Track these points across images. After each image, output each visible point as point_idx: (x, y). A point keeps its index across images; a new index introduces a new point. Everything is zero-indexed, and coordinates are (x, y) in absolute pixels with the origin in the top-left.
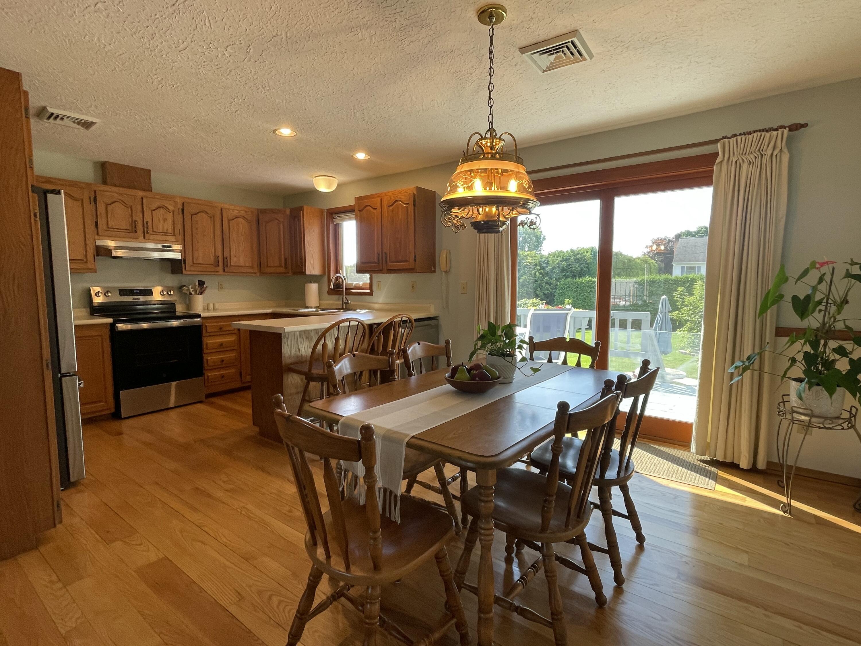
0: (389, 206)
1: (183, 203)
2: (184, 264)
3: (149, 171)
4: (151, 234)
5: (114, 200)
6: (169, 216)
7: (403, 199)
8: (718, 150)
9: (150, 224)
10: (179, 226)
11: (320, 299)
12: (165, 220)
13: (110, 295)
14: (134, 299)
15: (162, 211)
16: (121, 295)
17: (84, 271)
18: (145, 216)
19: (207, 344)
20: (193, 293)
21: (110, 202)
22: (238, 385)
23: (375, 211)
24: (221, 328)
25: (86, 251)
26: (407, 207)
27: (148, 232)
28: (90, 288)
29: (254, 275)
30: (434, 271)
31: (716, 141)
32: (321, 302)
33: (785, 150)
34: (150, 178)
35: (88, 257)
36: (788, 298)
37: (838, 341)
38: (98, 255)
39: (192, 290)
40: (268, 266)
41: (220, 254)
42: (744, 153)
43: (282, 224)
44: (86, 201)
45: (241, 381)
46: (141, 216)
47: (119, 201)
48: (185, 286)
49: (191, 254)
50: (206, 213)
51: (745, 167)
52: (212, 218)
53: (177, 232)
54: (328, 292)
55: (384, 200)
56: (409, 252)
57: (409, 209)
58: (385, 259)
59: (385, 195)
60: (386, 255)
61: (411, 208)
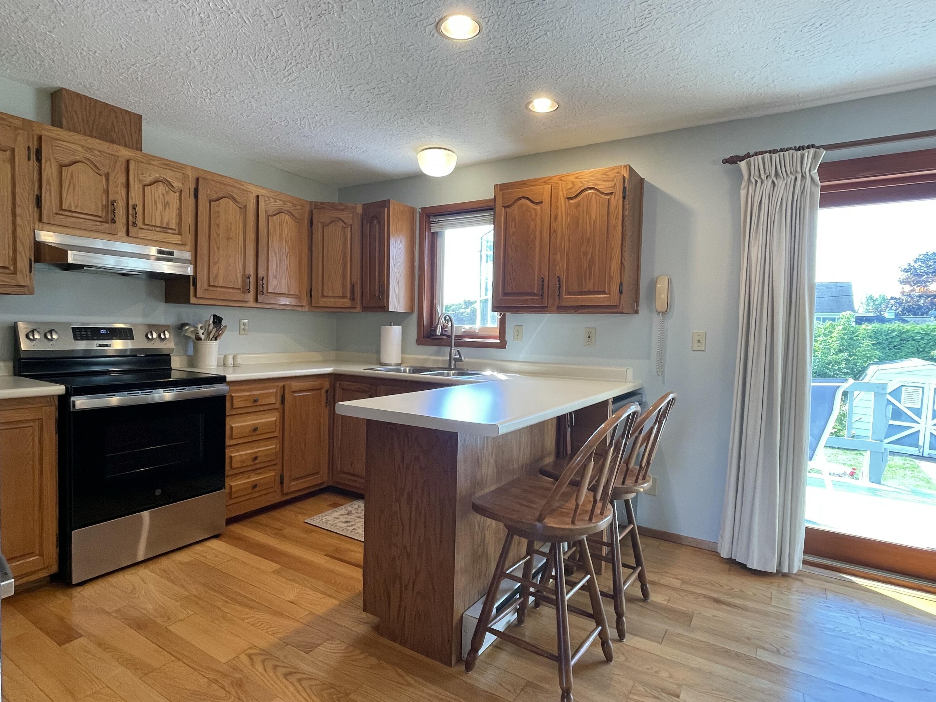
0: (569, 199)
1: (197, 179)
2: (193, 286)
3: (140, 117)
4: (140, 228)
5: (78, 158)
6: (173, 198)
7: (601, 186)
9: (139, 209)
10: (189, 219)
11: (403, 352)
12: (166, 204)
13: (55, 336)
14: (100, 345)
15: (161, 188)
16: (76, 338)
17: (10, 290)
18: (132, 194)
19: (232, 428)
20: (203, 337)
21: (67, 162)
22: (277, 498)
23: (538, 207)
24: (255, 401)
25: (15, 250)
26: (609, 199)
27: (134, 224)
28: (16, 323)
29: (300, 309)
30: (636, 312)
32: (406, 356)
34: (140, 130)
35: (19, 264)
38: (37, 260)
39: (201, 332)
40: (323, 296)
41: (251, 271)
43: (349, 228)
44: (21, 155)
45: (282, 491)
46: (124, 193)
47: (85, 161)
48: (187, 324)
49: (206, 269)
50: (234, 199)
52: (244, 209)
53: (185, 228)
54: (417, 340)
55: (558, 189)
56: (611, 278)
57: (613, 202)
58: (559, 288)
59: (561, 180)
60: (559, 281)
61: (617, 200)
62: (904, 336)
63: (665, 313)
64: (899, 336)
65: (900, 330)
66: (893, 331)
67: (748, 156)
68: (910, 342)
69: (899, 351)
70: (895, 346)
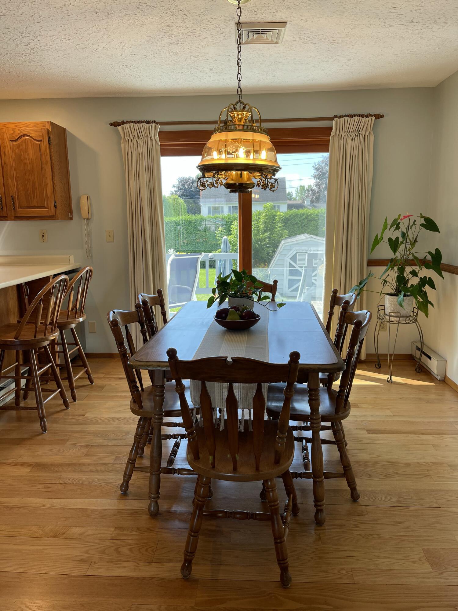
0: (12, 141)
7: (33, 135)
8: (333, 125)
26: (39, 144)
30: (71, 219)
31: (331, 119)
33: (372, 132)
36: (386, 239)
37: (412, 267)
42: (349, 131)
51: (349, 141)
55: (3, 133)
56: (47, 197)
57: (43, 146)
58: (13, 204)
59: (5, 127)
60: (13, 199)
61: (45, 145)
62: (309, 218)
63: (88, 219)
64: (307, 218)
65: (307, 214)
66: (303, 214)
67: (123, 123)
68: (312, 222)
69: (307, 228)
70: (305, 225)
